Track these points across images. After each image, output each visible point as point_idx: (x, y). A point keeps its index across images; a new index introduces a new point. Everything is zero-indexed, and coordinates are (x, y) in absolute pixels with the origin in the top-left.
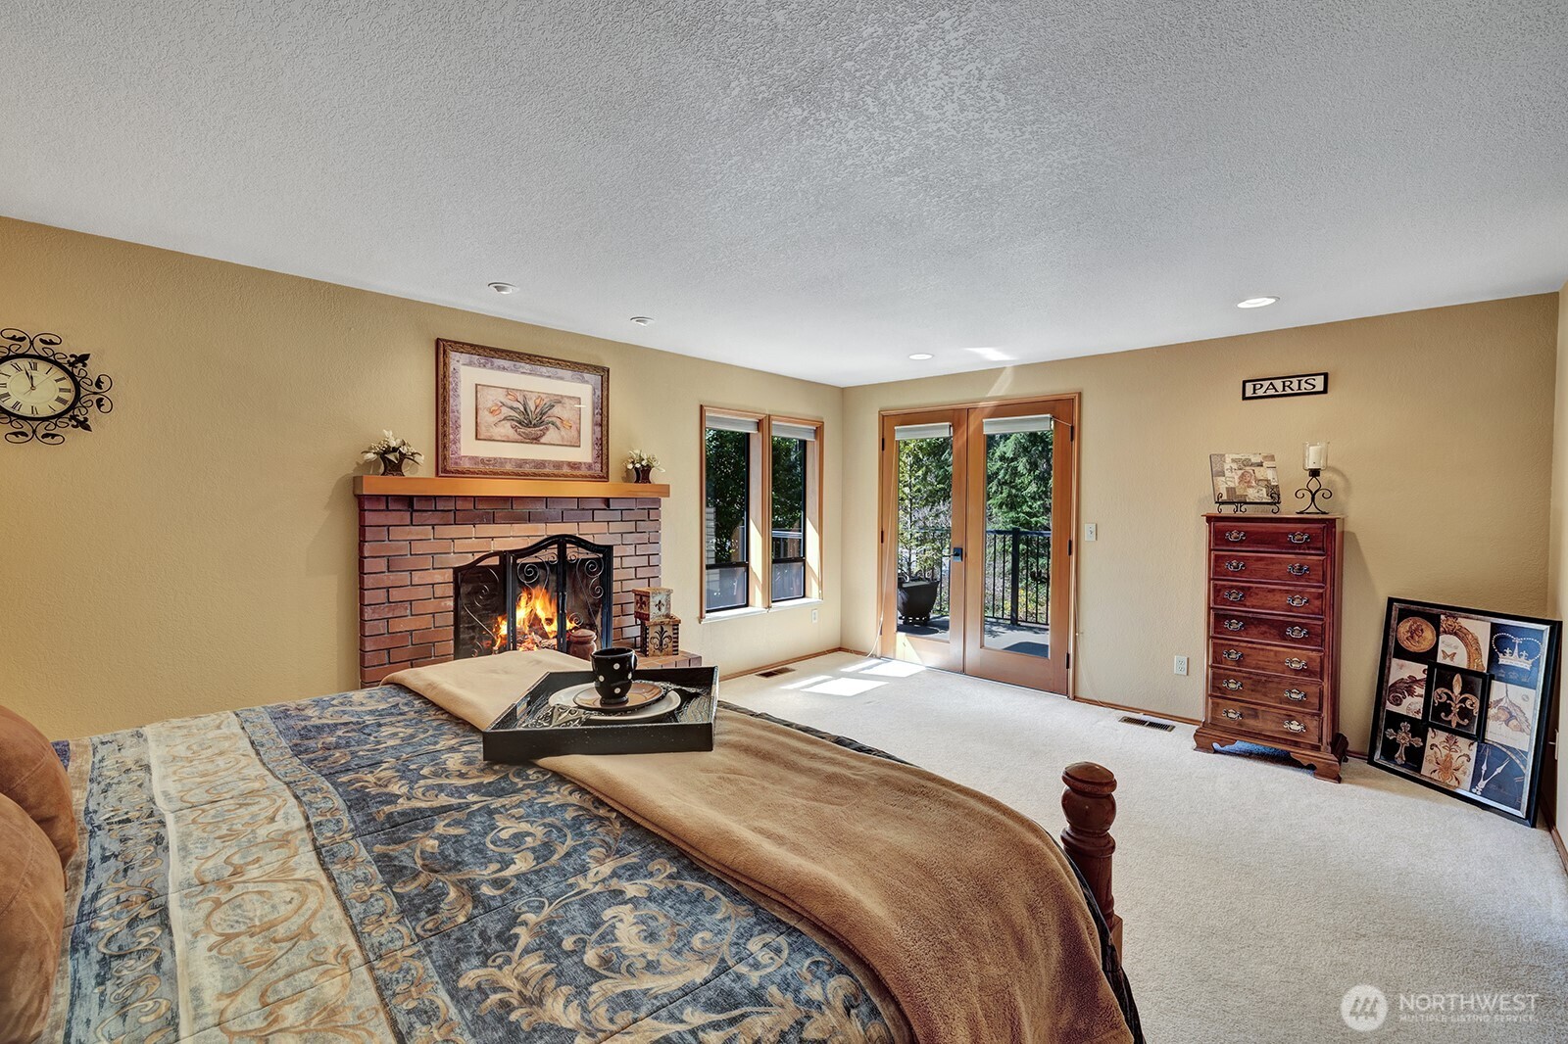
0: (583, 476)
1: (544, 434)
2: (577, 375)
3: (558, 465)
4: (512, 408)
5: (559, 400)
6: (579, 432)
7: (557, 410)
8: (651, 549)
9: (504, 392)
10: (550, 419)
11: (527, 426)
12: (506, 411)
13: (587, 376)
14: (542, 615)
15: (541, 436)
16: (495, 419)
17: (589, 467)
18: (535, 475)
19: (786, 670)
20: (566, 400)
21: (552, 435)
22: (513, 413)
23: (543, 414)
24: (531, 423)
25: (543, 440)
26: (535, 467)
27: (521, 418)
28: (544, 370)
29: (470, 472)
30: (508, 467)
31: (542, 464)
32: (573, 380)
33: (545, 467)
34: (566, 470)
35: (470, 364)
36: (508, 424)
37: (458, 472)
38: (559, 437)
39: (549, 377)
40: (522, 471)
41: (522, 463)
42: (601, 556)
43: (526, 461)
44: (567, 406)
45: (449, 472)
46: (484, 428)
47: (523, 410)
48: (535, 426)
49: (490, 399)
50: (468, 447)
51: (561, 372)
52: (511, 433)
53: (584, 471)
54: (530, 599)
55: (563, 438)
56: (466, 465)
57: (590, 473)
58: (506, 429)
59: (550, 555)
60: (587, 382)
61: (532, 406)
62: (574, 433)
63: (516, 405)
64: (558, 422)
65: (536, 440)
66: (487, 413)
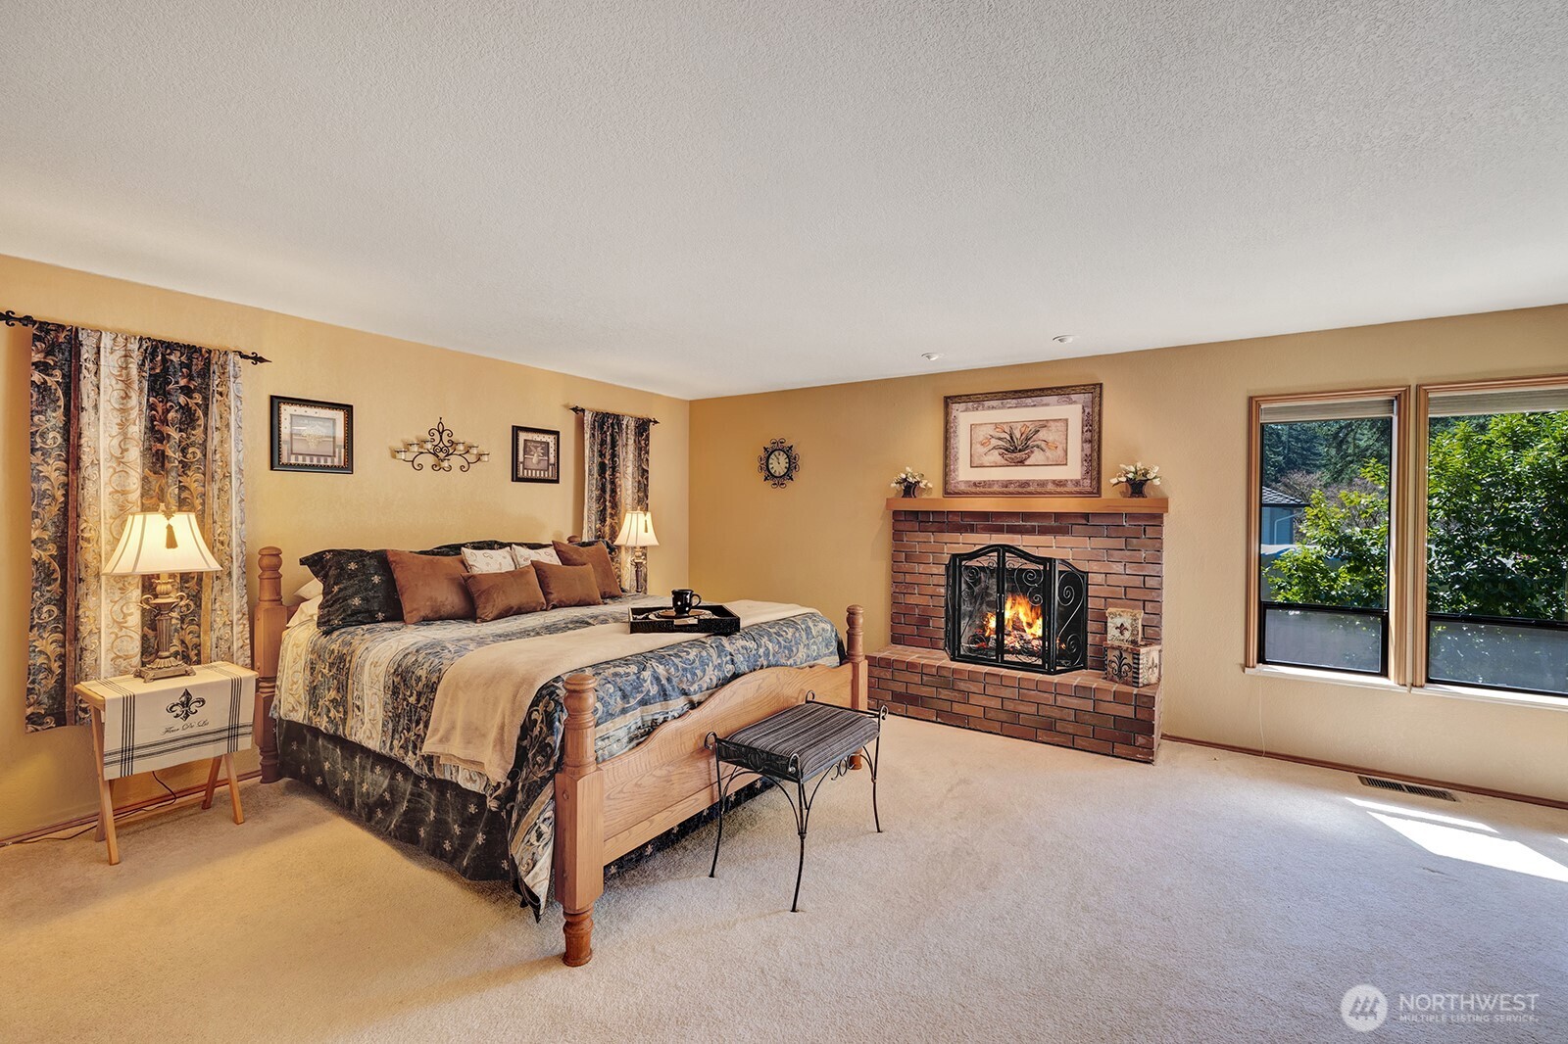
0: (1068, 493)
1: (1029, 457)
2: (1064, 397)
3: (1042, 483)
4: (1000, 439)
5: (1044, 424)
6: (1066, 452)
7: (1042, 434)
8: (1150, 570)
9: (993, 426)
10: (1035, 443)
11: (1013, 452)
12: (994, 442)
13: (1074, 397)
14: (1024, 619)
15: (1026, 459)
16: (986, 450)
17: (1077, 483)
18: (1019, 493)
19: (1443, 795)
20: (1052, 423)
21: (1037, 457)
22: (1000, 443)
23: (1027, 439)
24: (1016, 449)
25: (1027, 463)
26: (1020, 486)
27: (1008, 445)
28: (1029, 400)
29: (964, 493)
30: (996, 488)
31: (1026, 484)
32: (1059, 403)
33: (1029, 486)
34: (1050, 487)
35: (966, 410)
36: (996, 452)
37: (957, 493)
38: (1043, 458)
39: (1034, 406)
40: (1009, 489)
41: (1007, 484)
42: (1042, 567)
43: (1011, 482)
44: (1053, 428)
45: (951, 494)
46: (976, 458)
47: (1009, 438)
48: (1020, 451)
49: (982, 434)
50: (964, 474)
51: (1046, 399)
52: (999, 460)
53: (1070, 488)
54: (1014, 604)
55: (1048, 458)
56: (962, 487)
57: (1076, 489)
58: (995, 456)
59: (990, 561)
60: (1075, 402)
61: (1017, 434)
62: (1060, 452)
63: (1003, 435)
64: (1043, 445)
65: (1021, 463)
66: (979, 446)
